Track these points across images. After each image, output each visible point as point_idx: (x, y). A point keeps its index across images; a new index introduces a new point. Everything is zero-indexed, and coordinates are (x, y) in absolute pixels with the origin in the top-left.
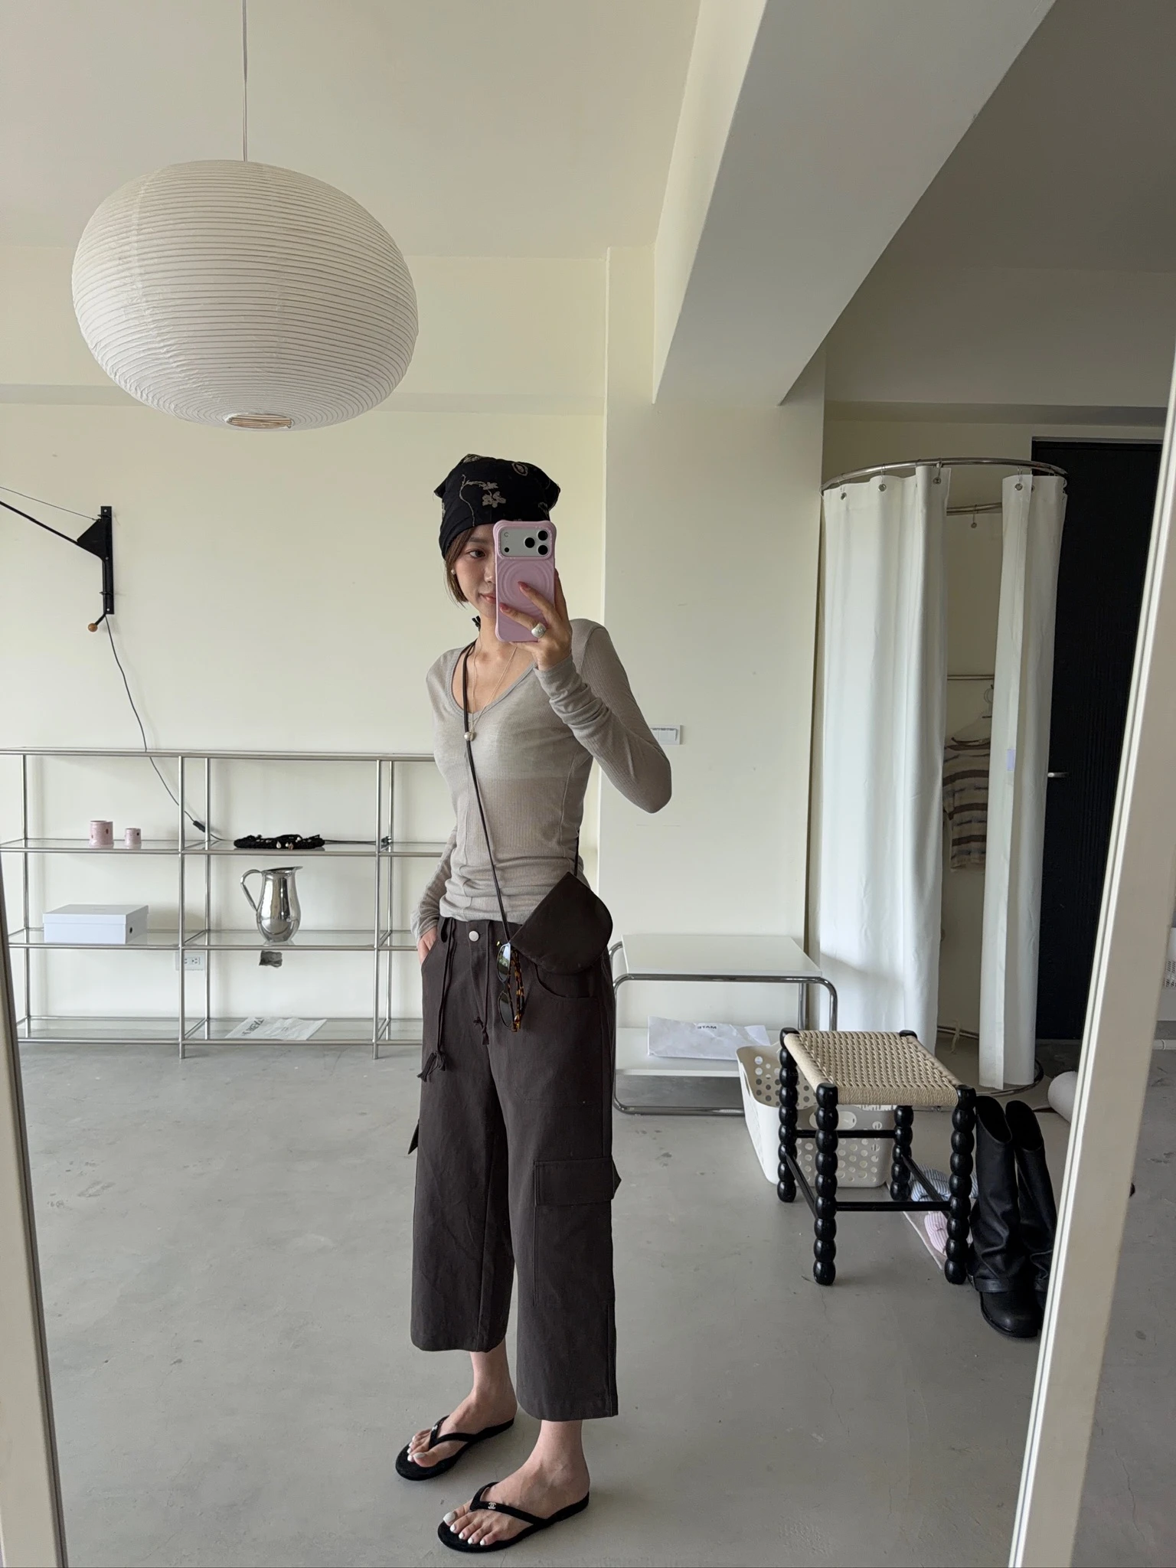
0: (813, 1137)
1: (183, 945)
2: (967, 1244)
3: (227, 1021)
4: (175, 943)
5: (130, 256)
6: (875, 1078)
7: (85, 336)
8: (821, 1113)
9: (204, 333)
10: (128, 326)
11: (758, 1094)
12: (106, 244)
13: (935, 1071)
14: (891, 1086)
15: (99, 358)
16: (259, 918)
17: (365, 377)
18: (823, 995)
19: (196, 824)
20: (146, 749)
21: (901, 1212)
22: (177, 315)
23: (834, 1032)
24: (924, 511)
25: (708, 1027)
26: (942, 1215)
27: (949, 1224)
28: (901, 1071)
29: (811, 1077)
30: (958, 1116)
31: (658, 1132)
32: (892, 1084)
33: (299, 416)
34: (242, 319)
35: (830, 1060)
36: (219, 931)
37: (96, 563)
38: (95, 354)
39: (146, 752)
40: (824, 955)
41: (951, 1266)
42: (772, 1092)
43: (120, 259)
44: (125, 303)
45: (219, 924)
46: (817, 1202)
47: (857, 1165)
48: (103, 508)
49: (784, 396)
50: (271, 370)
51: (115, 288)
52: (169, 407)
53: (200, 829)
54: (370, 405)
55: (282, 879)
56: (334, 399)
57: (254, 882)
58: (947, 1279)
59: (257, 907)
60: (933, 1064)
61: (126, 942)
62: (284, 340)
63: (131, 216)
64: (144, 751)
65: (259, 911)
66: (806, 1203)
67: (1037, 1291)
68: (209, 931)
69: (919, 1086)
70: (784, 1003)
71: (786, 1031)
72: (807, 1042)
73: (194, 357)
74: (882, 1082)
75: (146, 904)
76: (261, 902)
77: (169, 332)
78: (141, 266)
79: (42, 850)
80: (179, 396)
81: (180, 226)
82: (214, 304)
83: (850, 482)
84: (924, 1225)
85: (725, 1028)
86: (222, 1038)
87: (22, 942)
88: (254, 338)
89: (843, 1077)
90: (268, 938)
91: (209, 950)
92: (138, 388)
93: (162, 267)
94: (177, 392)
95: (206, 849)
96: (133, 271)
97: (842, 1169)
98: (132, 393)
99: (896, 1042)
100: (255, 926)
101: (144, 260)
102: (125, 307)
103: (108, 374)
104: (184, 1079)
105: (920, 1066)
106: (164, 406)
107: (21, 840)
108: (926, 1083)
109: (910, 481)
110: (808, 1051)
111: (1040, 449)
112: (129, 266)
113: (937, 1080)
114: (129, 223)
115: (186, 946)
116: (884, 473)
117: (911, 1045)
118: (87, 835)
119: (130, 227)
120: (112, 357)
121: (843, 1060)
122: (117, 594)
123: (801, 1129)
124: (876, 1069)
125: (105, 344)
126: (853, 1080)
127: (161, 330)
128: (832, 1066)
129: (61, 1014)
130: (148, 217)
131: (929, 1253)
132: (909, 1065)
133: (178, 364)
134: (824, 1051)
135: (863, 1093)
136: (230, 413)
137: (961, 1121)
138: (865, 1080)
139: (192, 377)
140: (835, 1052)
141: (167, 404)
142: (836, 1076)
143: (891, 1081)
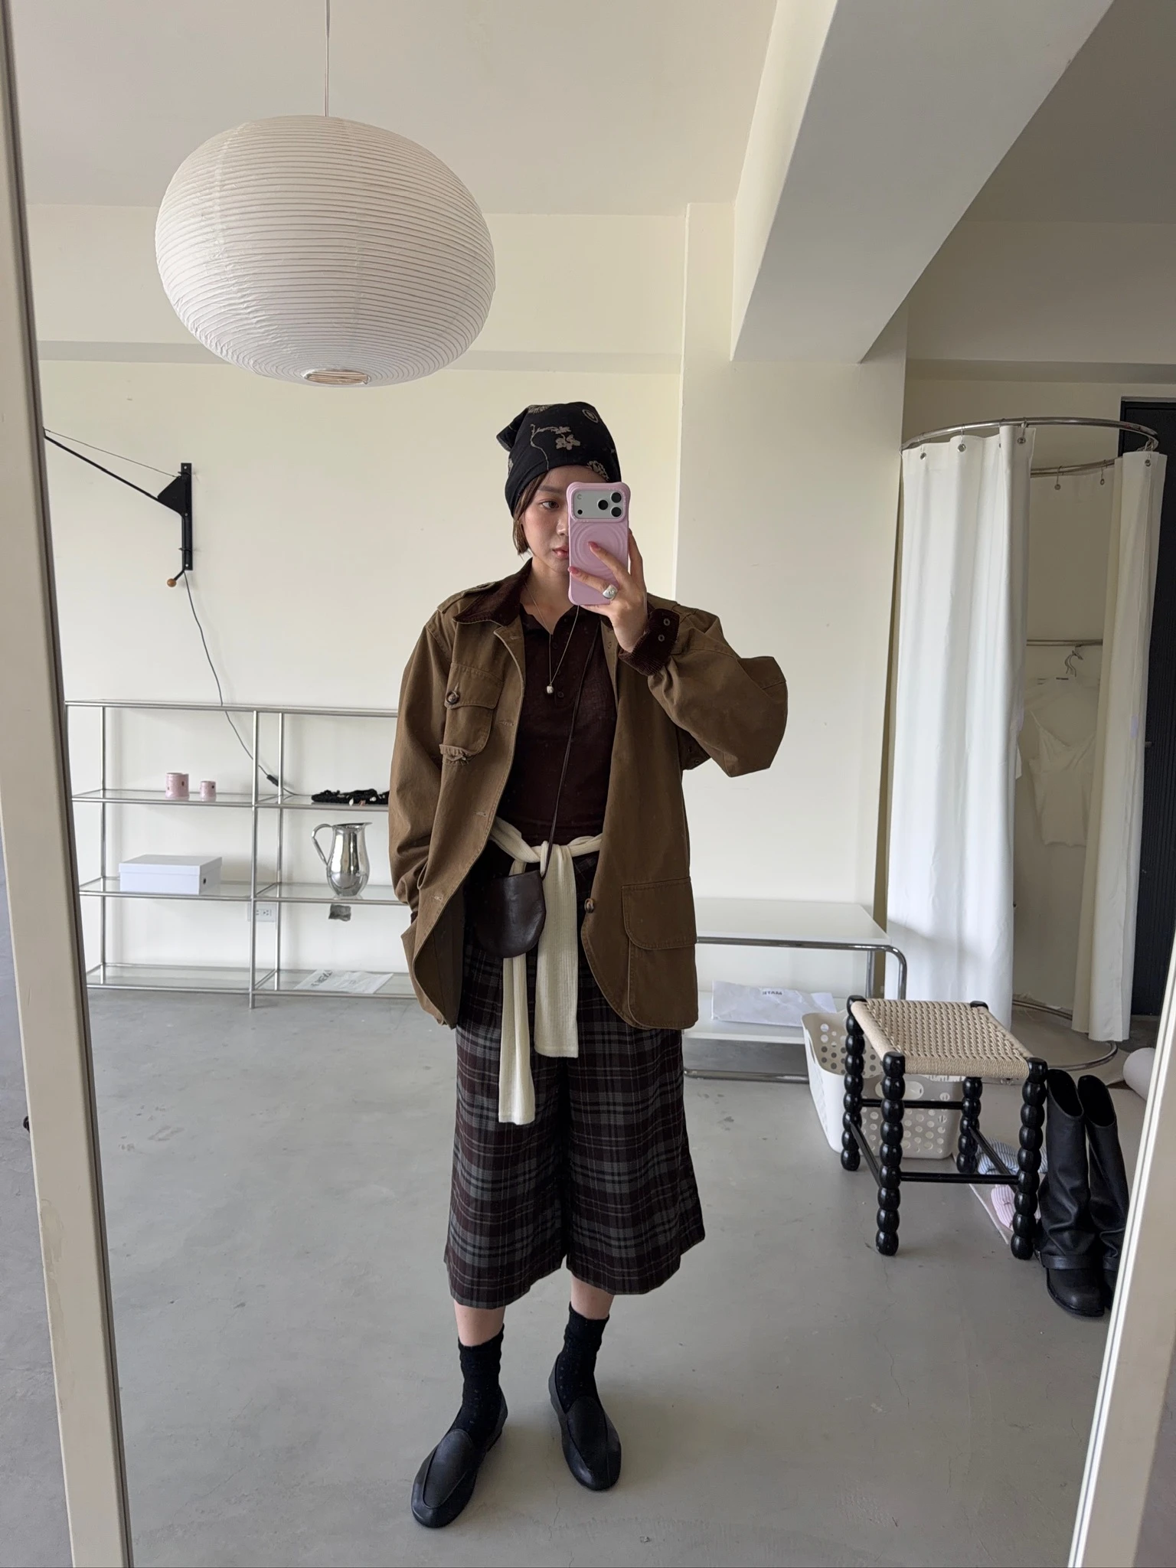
0: (879, 1106)
1: (255, 897)
2: (1035, 1220)
3: (296, 972)
4: (248, 895)
5: (212, 213)
6: (944, 1049)
7: (167, 292)
8: (888, 1083)
9: (284, 289)
10: (210, 281)
11: (823, 1061)
12: (191, 199)
13: (1007, 1043)
14: (960, 1057)
15: (181, 314)
16: (329, 871)
17: (441, 332)
18: (892, 964)
19: (270, 778)
20: (222, 703)
21: (967, 1184)
22: (256, 271)
23: (903, 1001)
24: (1008, 472)
25: (773, 992)
26: (1009, 1188)
27: (1016, 1199)
28: (970, 1042)
29: (878, 1046)
30: (1029, 1089)
31: (719, 1096)
32: (961, 1055)
33: (375, 373)
35: (898, 1030)
36: (290, 884)
37: (175, 519)
38: (177, 311)
39: (222, 706)
40: (893, 923)
41: (1018, 1241)
42: (838, 1060)
43: (202, 216)
44: (208, 259)
45: (290, 877)
46: (881, 1171)
47: (922, 1135)
48: (183, 465)
49: (864, 355)
50: (349, 325)
51: (196, 244)
52: (248, 363)
53: (273, 783)
54: (446, 361)
55: (352, 833)
56: (409, 355)
57: (325, 838)
58: (1013, 1253)
59: (327, 861)
60: (1004, 1036)
61: (200, 891)
62: (362, 295)
63: (214, 170)
64: (220, 705)
65: (329, 864)
66: (870, 1173)
67: (1106, 1269)
68: (281, 883)
69: (988, 1058)
70: (852, 971)
71: (853, 999)
72: (874, 1011)
73: (272, 313)
74: (951, 1052)
75: (219, 856)
76: (331, 856)
77: (249, 288)
78: (222, 223)
79: (119, 801)
80: (259, 351)
81: (265, 182)
83: (930, 442)
84: (991, 1199)
85: (791, 994)
86: (291, 989)
87: (99, 890)
88: (334, 294)
89: (911, 1046)
90: (338, 893)
91: (280, 902)
92: (218, 344)
93: (246, 223)
94: (255, 348)
95: (279, 803)
96: (214, 227)
97: (907, 1139)
98: (213, 349)
99: (966, 1012)
100: (324, 878)
101: (228, 215)
102: (208, 262)
103: (189, 329)
104: (254, 1029)
105: (990, 1036)
106: (243, 362)
107: (99, 790)
108: (995, 1055)
109: (992, 440)
110: (876, 1019)
111: (1129, 409)
112: (213, 221)
113: (1007, 1052)
114: (211, 180)
115: (258, 897)
116: (964, 432)
117: (981, 1015)
118: (163, 787)
119: (213, 183)
120: (193, 313)
121: (912, 1030)
122: (196, 550)
123: (866, 1097)
124: (946, 1040)
125: (187, 300)
126: (920, 1049)
127: (242, 285)
128: (900, 1036)
129: (136, 961)
130: (232, 173)
131: (995, 1227)
132: (979, 1036)
133: (258, 319)
134: (892, 1020)
135: (931, 1062)
136: (309, 369)
137: (1031, 1094)
138: (934, 1050)
139: (270, 333)
140: (904, 1022)
141: (246, 360)
142: (904, 1046)
143: (960, 1052)
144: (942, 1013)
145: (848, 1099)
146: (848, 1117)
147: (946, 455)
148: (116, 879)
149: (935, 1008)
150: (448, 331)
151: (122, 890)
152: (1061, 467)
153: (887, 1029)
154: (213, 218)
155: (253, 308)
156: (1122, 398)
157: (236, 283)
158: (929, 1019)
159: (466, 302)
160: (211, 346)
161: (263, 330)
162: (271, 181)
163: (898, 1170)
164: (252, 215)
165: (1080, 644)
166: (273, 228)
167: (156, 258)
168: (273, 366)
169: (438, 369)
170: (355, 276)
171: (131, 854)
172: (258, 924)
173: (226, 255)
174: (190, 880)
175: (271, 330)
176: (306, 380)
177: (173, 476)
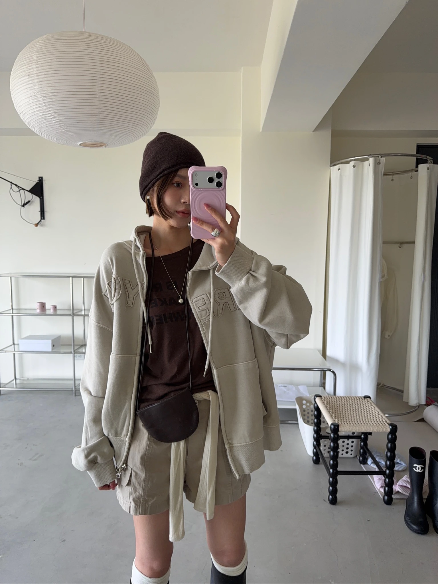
4: (71, 351)
5: (33, 74)
6: (355, 420)
7: (16, 109)
8: (332, 435)
9: (66, 108)
10: (33, 105)
11: (303, 416)
12: (23, 68)
15: (23, 119)
22: (53, 100)
23: (336, 395)
24: (373, 176)
25: (283, 386)
30: (390, 436)
39: (58, 276)
41: (386, 497)
42: (310, 415)
43: (28, 76)
46: (330, 470)
48: (39, 177)
49: (315, 128)
50: (96, 123)
56: (124, 135)
58: (384, 502)
60: (378, 412)
61: (52, 349)
63: (33, 56)
69: (373, 424)
71: (317, 396)
73: (62, 118)
75: (60, 335)
78: (37, 79)
79: (19, 314)
80: (57, 135)
82: (69, 95)
83: (342, 164)
85: (290, 386)
87: (12, 350)
88: (88, 110)
92: (40, 132)
93: (46, 79)
94: (56, 133)
96: (34, 81)
99: (362, 401)
101: (39, 76)
102: (31, 97)
106: (51, 139)
107: (10, 310)
108: (376, 422)
109: (366, 163)
110: (326, 406)
111: (420, 148)
113: (381, 420)
115: (75, 352)
116: (355, 160)
117: (369, 403)
118: (36, 308)
119: (32, 61)
120: (28, 118)
121: (341, 410)
122: (46, 211)
123: (323, 435)
124: (355, 415)
125: (25, 113)
126: (345, 420)
127: (47, 106)
128: (336, 414)
129: (28, 377)
130: (41, 56)
131: (376, 490)
132: (368, 413)
133: (56, 121)
134: (332, 406)
135: (350, 427)
136: (80, 142)
137: (391, 439)
138: (350, 421)
139: (62, 127)
140: (337, 406)
141: (53, 138)
142: (338, 419)
143: (361, 421)
144: (352, 402)
145: (315, 436)
146: (315, 443)
147: (348, 169)
148: (18, 344)
149: (349, 399)
150: (140, 124)
151: (20, 350)
152: (393, 172)
153: (331, 411)
154: (33, 77)
155: (54, 116)
156: (417, 144)
157: (45, 105)
158: (348, 404)
159: (147, 112)
160: (37, 133)
161: (58, 126)
162: (58, 60)
163: (337, 470)
164: (49, 75)
165: (402, 243)
166: (60, 81)
167: (10, 94)
168: (65, 140)
169: (136, 140)
170: (98, 102)
171: (24, 336)
172: (76, 361)
173: (40, 93)
174: (47, 346)
175: (62, 126)
176: (80, 146)
177: (35, 182)
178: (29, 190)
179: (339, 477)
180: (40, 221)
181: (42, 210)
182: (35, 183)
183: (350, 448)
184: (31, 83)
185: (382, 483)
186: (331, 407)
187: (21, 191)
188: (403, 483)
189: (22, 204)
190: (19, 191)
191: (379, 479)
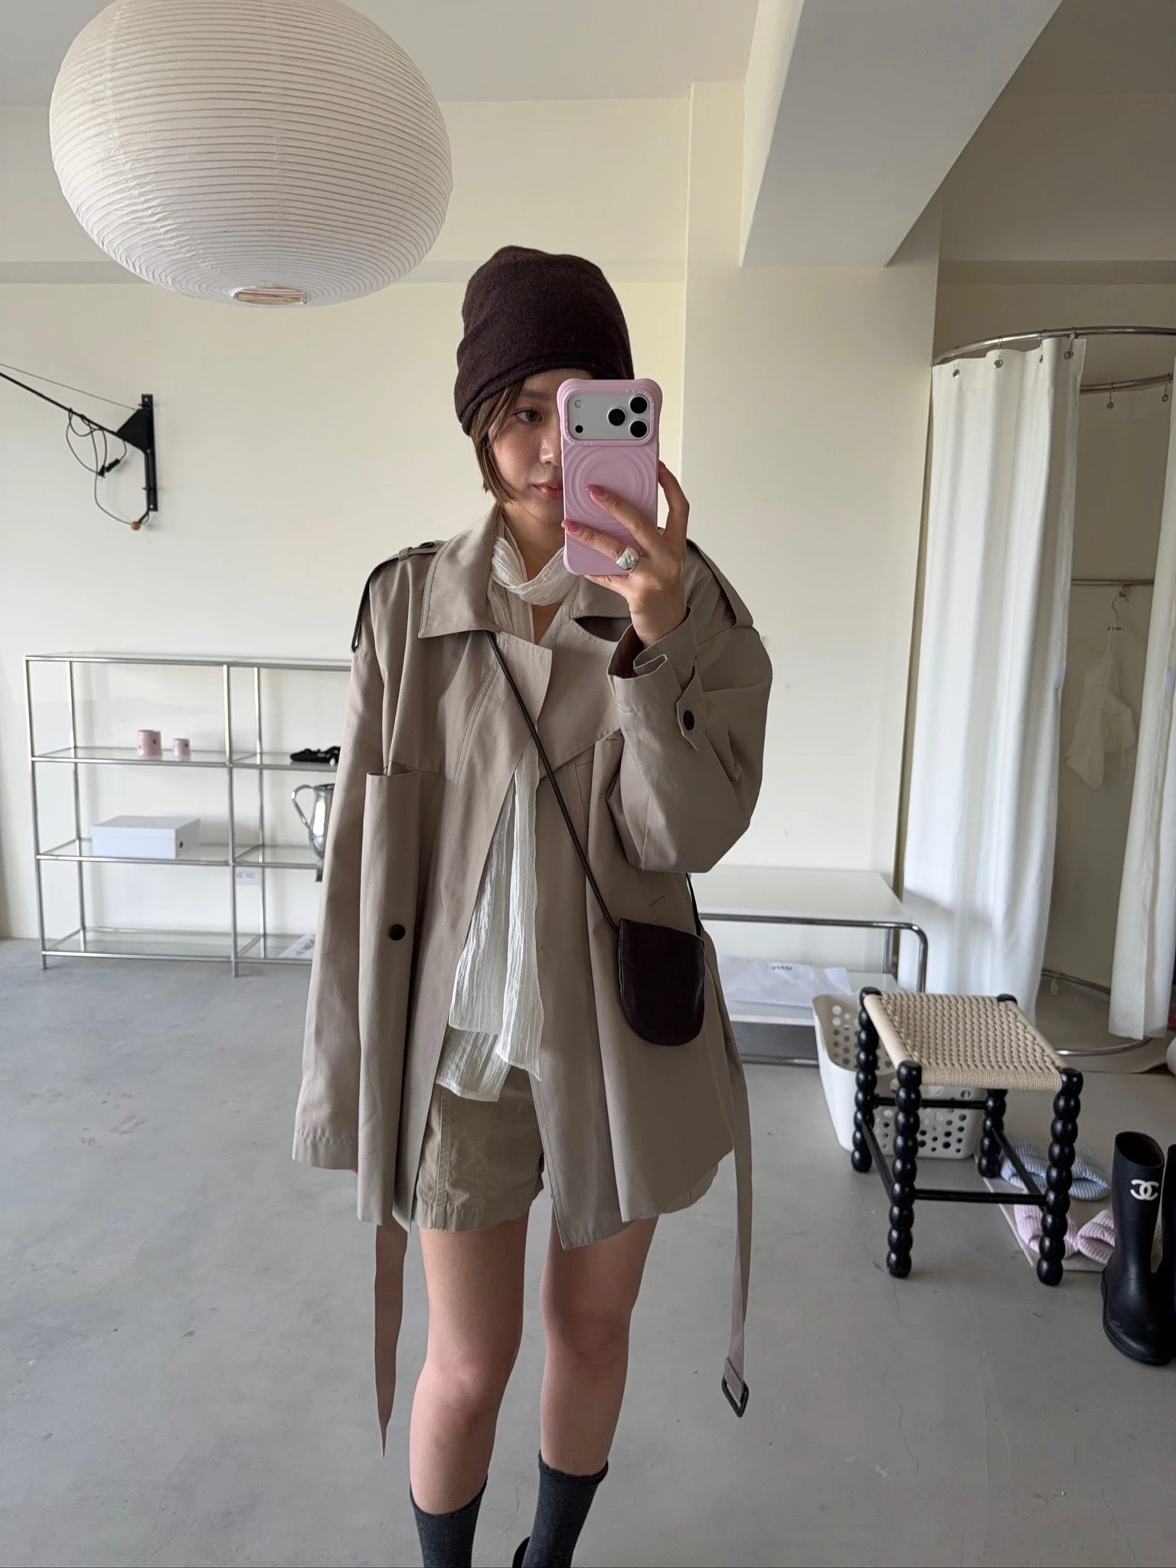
1: (234, 861)
3: (284, 937)
4: (226, 858)
5: (103, 99)
6: (966, 1056)
7: (67, 197)
8: (902, 1094)
9: (192, 191)
10: (107, 183)
11: (834, 1054)
12: (78, 84)
13: (1036, 1047)
14: (984, 1066)
15: (85, 224)
16: (312, 836)
17: (386, 240)
18: (908, 940)
22: (158, 169)
23: (922, 994)
24: (1052, 391)
25: (782, 968)
26: (1038, 1209)
27: (1044, 1220)
28: (996, 1047)
29: (893, 1052)
30: (1062, 1103)
32: (985, 1063)
33: (315, 290)
34: (235, 171)
35: (916, 1031)
36: (274, 846)
37: (138, 457)
38: (80, 221)
39: (191, 660)
40: (910, 893)
41: (1045, 1266)
42: (850, 1055)
43: (93, 102)
44: (102, 155)
45: (273, 838)
46: (893, 1185)
48: (144, 397)
49: (891, 257)
51: (89, 139)
52: (167, 282)
57: (307, 797)
58: (1039, 1277)
59: (309, 822)
60: (1034, 1039)
61: (177, 856)
62: (285, 197)
63: (105, 47)
64: (189, 658)
65: (311, 827)
68: (263, 846)
69: (1016, 1067)
70: (869, 945)
71: (868, 991)
72: (890, 1006)
73: (182, 220)
74: (974, 1061)
75: (198, 818)
76: (313, 821)
77: (153, 191)
78: (115, 110)
79: (93, 761)
80: (173, 268)
81: (158, 58)
82: (200, 153)
83: (962, 357)
85: (801, 969)
86: (275, 956)
87: (74, 853)
88: (251, 195)
89: (930, 1053)
91: (263, 867)
92: (128, 259)
93: (143, 110)
94: (171, 263)
95: (258, 762)
96: (107, 117)
98: (124, 264)
99: (992, 1008)
100: (306, 840)
101: (120, 102)
102: (103, 160)
103: (97, 243)
104: (235, 1000)
105: (1019, 1040)
106: (161, 280)
107: (70, 748)
108: (1024, 1064)
109: (1033, 355)
110: (891, 1016)
112: (105, 109)
113: (1038, 1059)
114: (100, 58)
115: (237, 863)
116: (1002, 345)
117: (1009, 1013)
118: (135, 744)
119: (103, 61)
120: (95, 223)
121: (931, 1030)
122: (161, 489)
123: (881, 1095)
124: (968, 1044)
125: (87, 206)
126: (940, 1057)
127: (143, 187)
128: (917, 1039)
129: (117, 926)
130: (123, 48)
131: (1018, 1244)
132: (1005, 1038)
133: (168, 228)
134: (908, 1018)
135: (951, 1073)
136: (235, 287)
137: (1064, 1109)
138: (954, 1058)
139: (184, 244)
140: (922, 1020)
141: (164, 278)
142: (921, 1052)
143: (985, 1059)
144: (965, 1009)
145: (860, 1096)
146: (859, 1116)
147: (982, 371)
148: (90, 840)
149: (957, 1002)
151: (94, 855)
152: (1112, 383)
153: (903, 1030)
154: (105, 105)
155: (163, 214)
157: (136, 185)
158: (951, 1016)
161: (173, 242)
163: (912, 1186)
165: (1128, 584)
166: (174, 115)
168: (194, 284)
170: (276, 172)
171: (106, 817)
172: (238, 887)
173: (122, 150)
174: (164, 844)
175: (184, 241)
176: (236, 301)
177: (133, 409)
178: (115, 430)
179: (918, 1206)
180: (147, 514)
181: (152, 486)
182: (133, 412)
183: (956, 1135)
184: (100, 124)
185: (1036, 1226)
186: (905, 1021)
187: (95, 433)
188: (1094, 1231)
189: (99, 470)
190: (91, 432)
191: (1030, 1217)
